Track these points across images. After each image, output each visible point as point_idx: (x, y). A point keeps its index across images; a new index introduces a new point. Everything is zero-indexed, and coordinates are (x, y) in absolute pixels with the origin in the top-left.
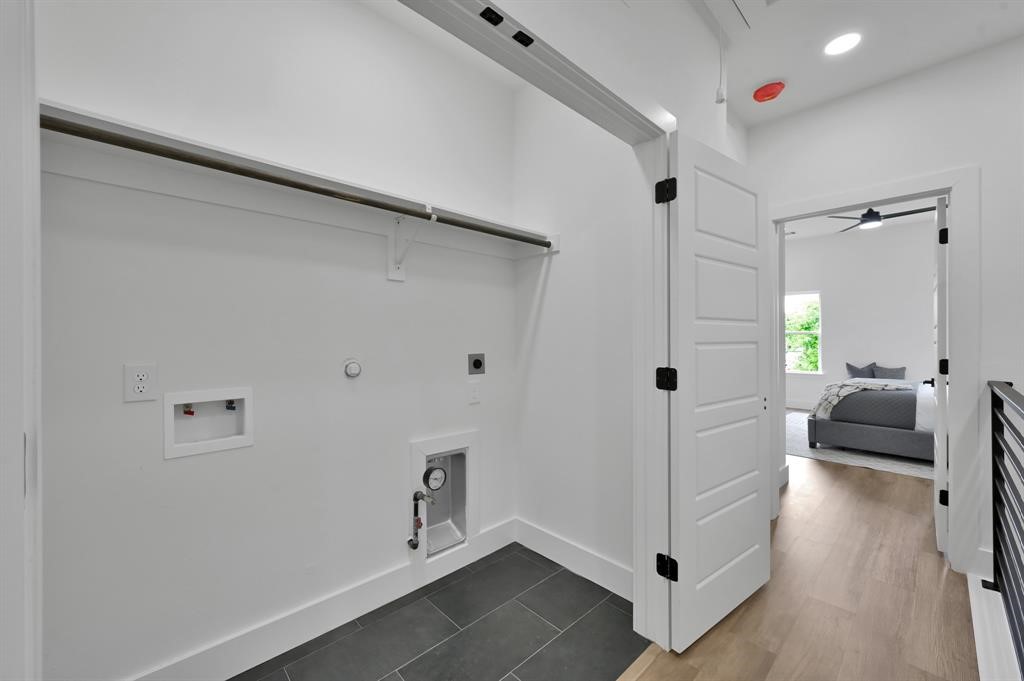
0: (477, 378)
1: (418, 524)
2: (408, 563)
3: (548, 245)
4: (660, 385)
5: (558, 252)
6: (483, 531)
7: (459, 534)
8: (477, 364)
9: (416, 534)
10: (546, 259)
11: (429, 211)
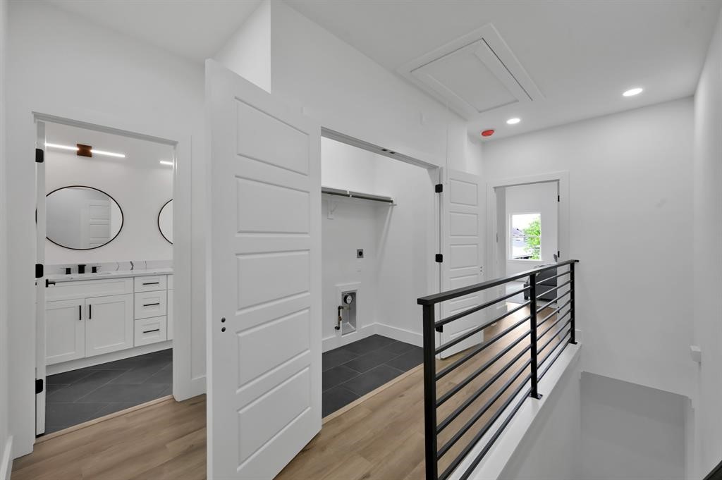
0: (360, 260)
1: (340, 319)
2: (334, 336)
3: (392, 202)
4: (437, 261)
5: (396, 205)
6: (363, 327)
7: (353, 327)
8: (360, 254)
9: (339, 323)
10: (391, 207)
11: (348, 193)
